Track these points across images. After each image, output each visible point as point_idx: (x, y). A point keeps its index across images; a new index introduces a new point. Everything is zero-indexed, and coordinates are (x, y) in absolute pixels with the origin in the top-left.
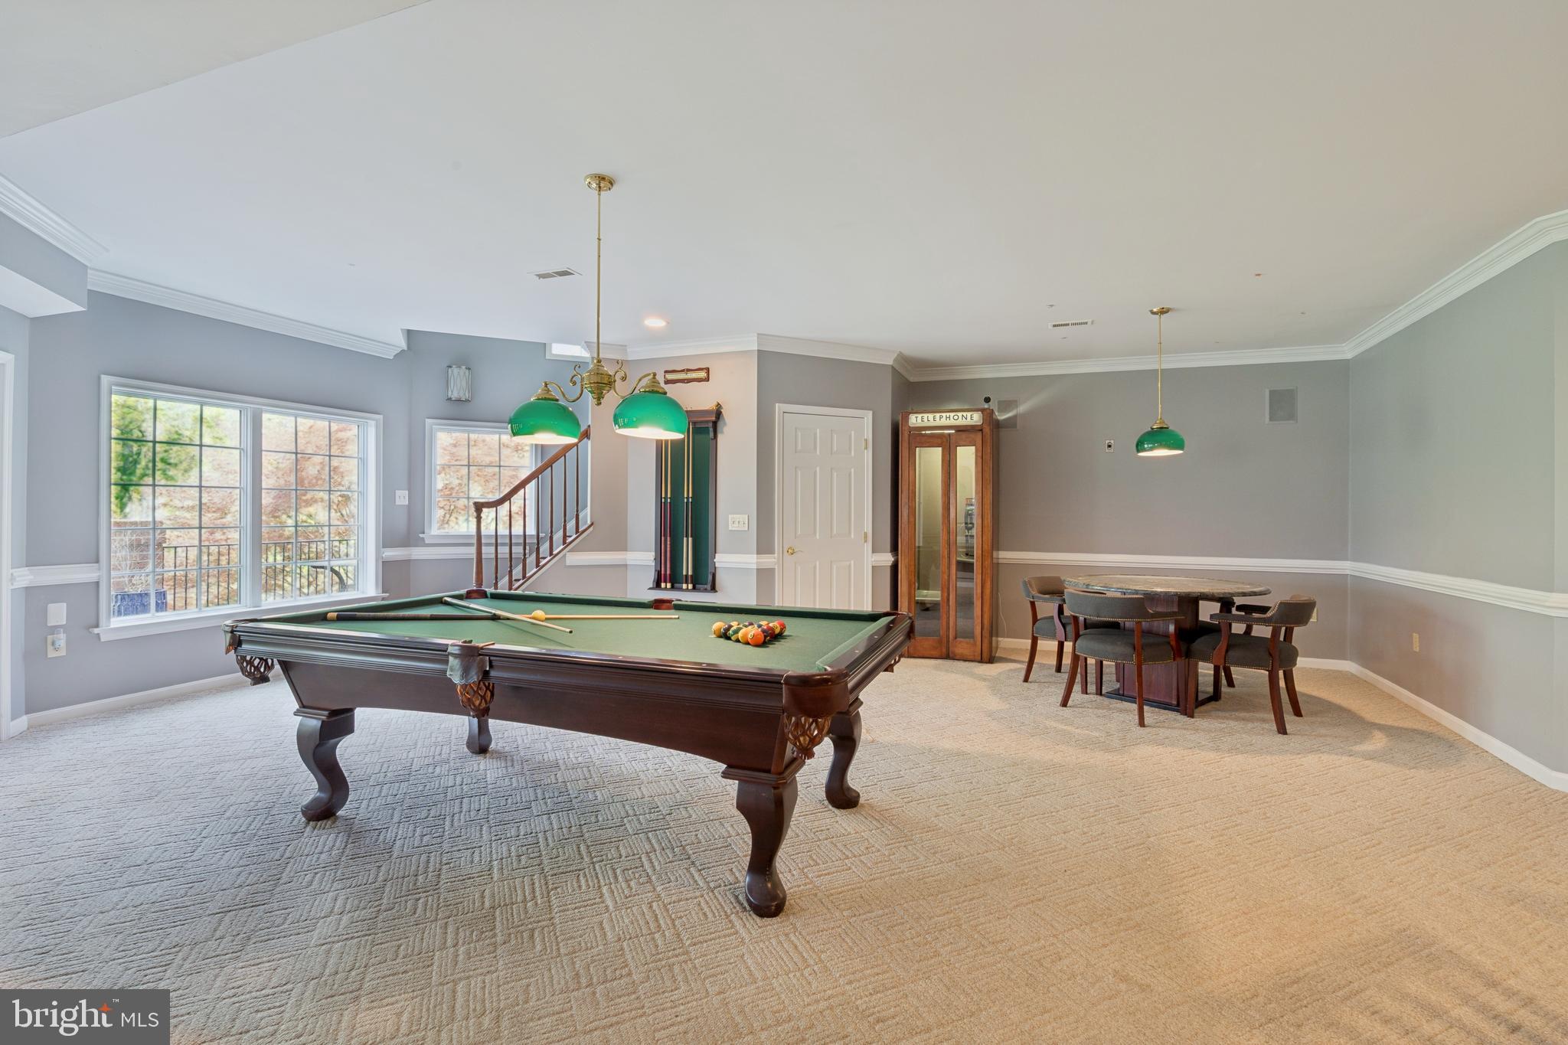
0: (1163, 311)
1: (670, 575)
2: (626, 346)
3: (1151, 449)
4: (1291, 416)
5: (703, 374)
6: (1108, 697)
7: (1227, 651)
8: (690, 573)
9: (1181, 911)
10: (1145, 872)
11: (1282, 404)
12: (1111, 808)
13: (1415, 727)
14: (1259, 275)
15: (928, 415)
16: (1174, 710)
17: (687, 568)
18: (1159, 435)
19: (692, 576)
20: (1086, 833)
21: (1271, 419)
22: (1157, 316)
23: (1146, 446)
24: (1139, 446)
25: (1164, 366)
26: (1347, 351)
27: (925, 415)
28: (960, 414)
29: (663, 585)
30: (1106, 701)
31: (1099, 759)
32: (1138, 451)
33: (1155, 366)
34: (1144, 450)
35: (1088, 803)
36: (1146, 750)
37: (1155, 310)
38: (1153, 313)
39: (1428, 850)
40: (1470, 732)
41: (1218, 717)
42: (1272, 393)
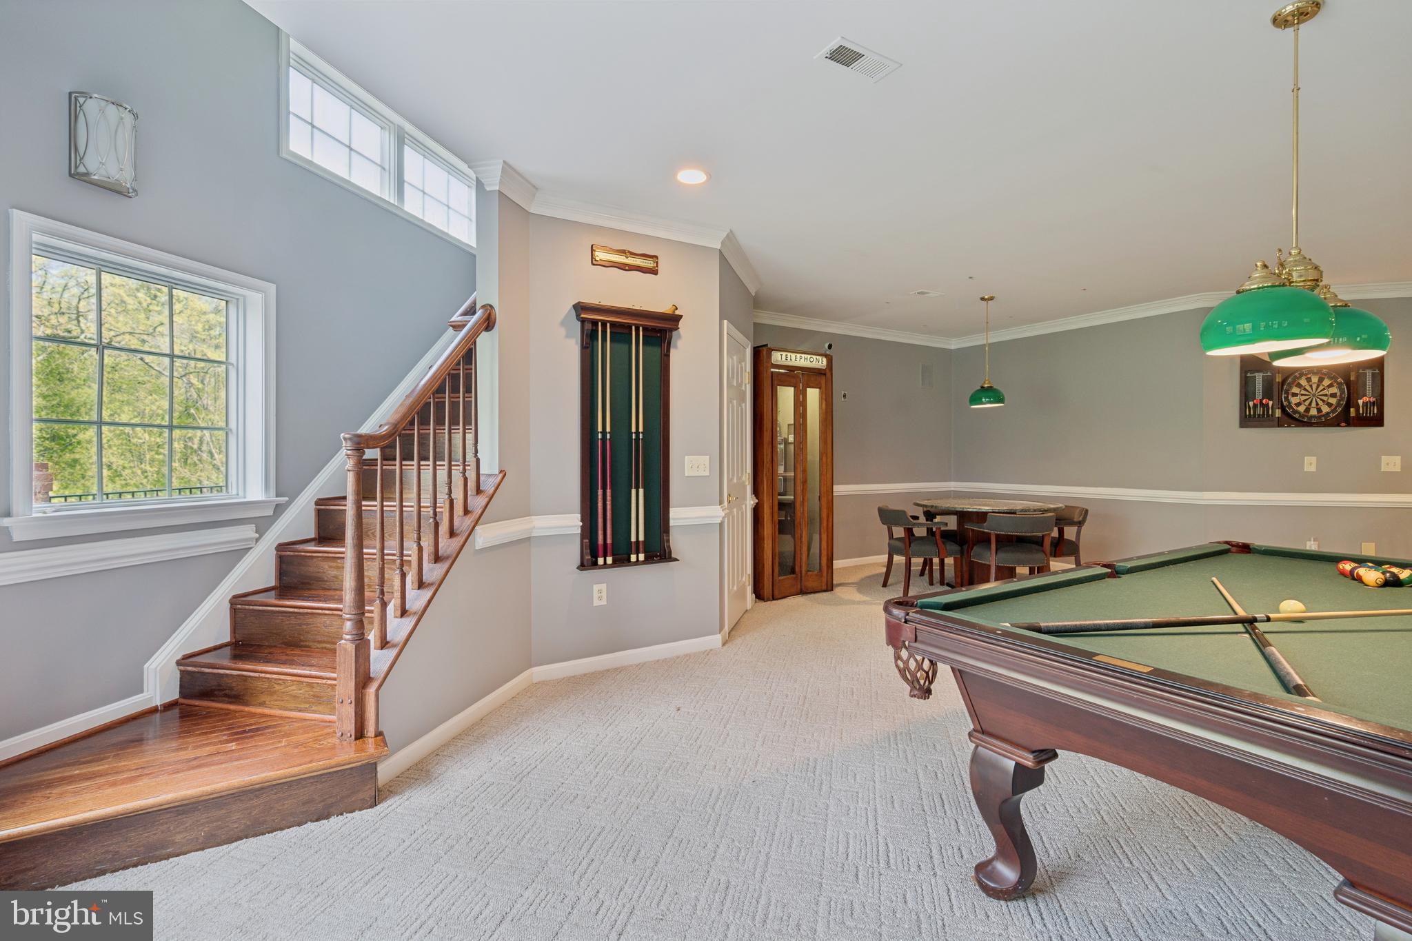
1: (613, 544)
2: (537, 189)
4: (930, 384)
5: (649, 264)
8: (641, 538)
15: (787, 353)
17: (637, 532)
18: (989, 392)
19: (644, 542)
23: (978, 400)
24: (975, 399)
25: (991, 341)
26: (954, 344)
27: (789, 354)
28: (815, 357)
29: (601, 561)
32: (973, 403)
33: (984, 342)
34: (978, 403)
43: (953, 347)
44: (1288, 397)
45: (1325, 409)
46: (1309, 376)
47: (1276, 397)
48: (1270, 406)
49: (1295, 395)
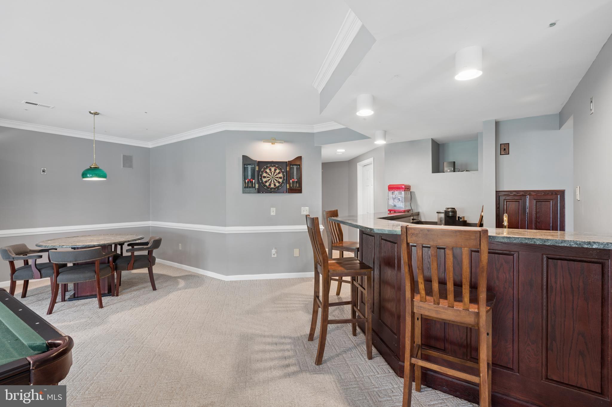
0: (96, 114)
3: (91, 177)
4: (131, 166)
6: (69, 301)
7: (134, 264)
9: (193, 370)
10: (168, 364)
11: (128, 161)
12: (128, 349)
13: (186, 274)
14: (146, 113)
16: (108, 296)
18: (94, 170)
20: (130, 365)
21: (123, 167)
22: (93, 115)
23: (88, 175)
24: (84, 175)
25: (97, 139)
26: (150, 145)
30: (71, 303)
31: (97, 331)
32: (83, 178)
34: (87, 177)
35: (116, 352)
36: (114, 318)
37: (92, 112)
38: (90, 113)
39: (223, 310)
40: (201, 272)
41: (127, 293)
42: (124, 156)
43: (150, 147)
44: (262, 178)
45: (277, 184)
46: (270, 168)
47: (256, 178)
48: (254, 183)
49: (265, 177)
